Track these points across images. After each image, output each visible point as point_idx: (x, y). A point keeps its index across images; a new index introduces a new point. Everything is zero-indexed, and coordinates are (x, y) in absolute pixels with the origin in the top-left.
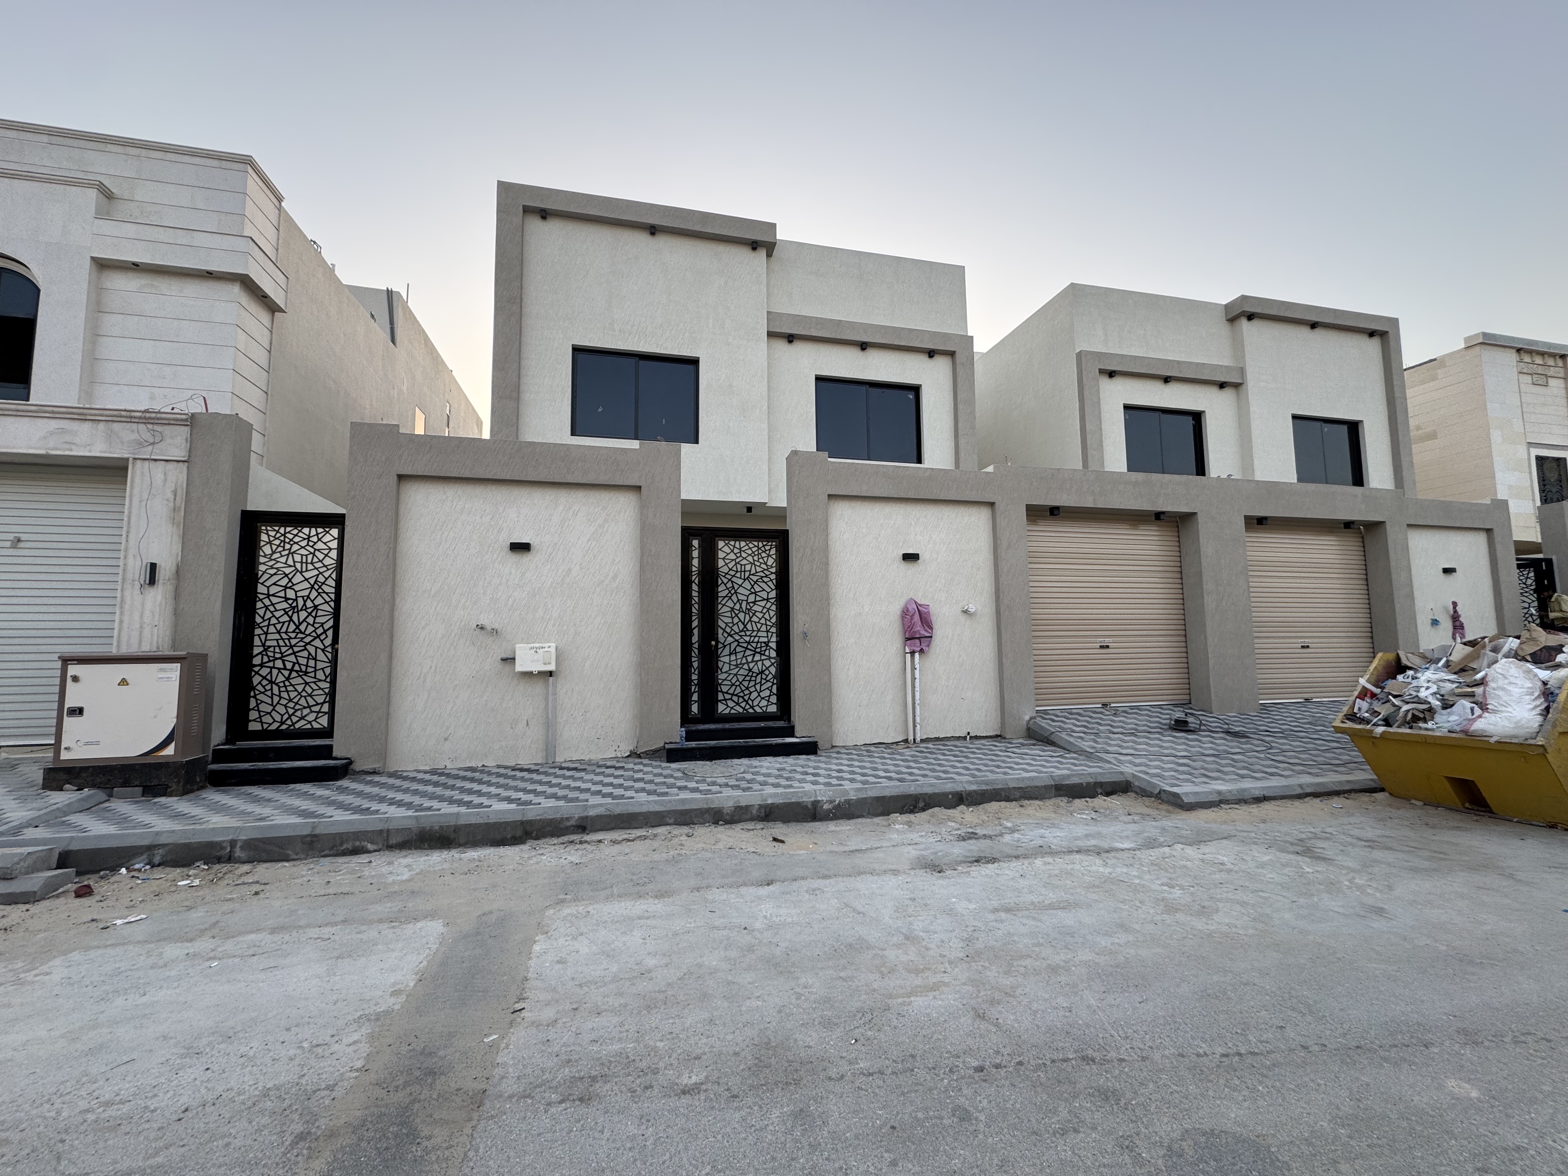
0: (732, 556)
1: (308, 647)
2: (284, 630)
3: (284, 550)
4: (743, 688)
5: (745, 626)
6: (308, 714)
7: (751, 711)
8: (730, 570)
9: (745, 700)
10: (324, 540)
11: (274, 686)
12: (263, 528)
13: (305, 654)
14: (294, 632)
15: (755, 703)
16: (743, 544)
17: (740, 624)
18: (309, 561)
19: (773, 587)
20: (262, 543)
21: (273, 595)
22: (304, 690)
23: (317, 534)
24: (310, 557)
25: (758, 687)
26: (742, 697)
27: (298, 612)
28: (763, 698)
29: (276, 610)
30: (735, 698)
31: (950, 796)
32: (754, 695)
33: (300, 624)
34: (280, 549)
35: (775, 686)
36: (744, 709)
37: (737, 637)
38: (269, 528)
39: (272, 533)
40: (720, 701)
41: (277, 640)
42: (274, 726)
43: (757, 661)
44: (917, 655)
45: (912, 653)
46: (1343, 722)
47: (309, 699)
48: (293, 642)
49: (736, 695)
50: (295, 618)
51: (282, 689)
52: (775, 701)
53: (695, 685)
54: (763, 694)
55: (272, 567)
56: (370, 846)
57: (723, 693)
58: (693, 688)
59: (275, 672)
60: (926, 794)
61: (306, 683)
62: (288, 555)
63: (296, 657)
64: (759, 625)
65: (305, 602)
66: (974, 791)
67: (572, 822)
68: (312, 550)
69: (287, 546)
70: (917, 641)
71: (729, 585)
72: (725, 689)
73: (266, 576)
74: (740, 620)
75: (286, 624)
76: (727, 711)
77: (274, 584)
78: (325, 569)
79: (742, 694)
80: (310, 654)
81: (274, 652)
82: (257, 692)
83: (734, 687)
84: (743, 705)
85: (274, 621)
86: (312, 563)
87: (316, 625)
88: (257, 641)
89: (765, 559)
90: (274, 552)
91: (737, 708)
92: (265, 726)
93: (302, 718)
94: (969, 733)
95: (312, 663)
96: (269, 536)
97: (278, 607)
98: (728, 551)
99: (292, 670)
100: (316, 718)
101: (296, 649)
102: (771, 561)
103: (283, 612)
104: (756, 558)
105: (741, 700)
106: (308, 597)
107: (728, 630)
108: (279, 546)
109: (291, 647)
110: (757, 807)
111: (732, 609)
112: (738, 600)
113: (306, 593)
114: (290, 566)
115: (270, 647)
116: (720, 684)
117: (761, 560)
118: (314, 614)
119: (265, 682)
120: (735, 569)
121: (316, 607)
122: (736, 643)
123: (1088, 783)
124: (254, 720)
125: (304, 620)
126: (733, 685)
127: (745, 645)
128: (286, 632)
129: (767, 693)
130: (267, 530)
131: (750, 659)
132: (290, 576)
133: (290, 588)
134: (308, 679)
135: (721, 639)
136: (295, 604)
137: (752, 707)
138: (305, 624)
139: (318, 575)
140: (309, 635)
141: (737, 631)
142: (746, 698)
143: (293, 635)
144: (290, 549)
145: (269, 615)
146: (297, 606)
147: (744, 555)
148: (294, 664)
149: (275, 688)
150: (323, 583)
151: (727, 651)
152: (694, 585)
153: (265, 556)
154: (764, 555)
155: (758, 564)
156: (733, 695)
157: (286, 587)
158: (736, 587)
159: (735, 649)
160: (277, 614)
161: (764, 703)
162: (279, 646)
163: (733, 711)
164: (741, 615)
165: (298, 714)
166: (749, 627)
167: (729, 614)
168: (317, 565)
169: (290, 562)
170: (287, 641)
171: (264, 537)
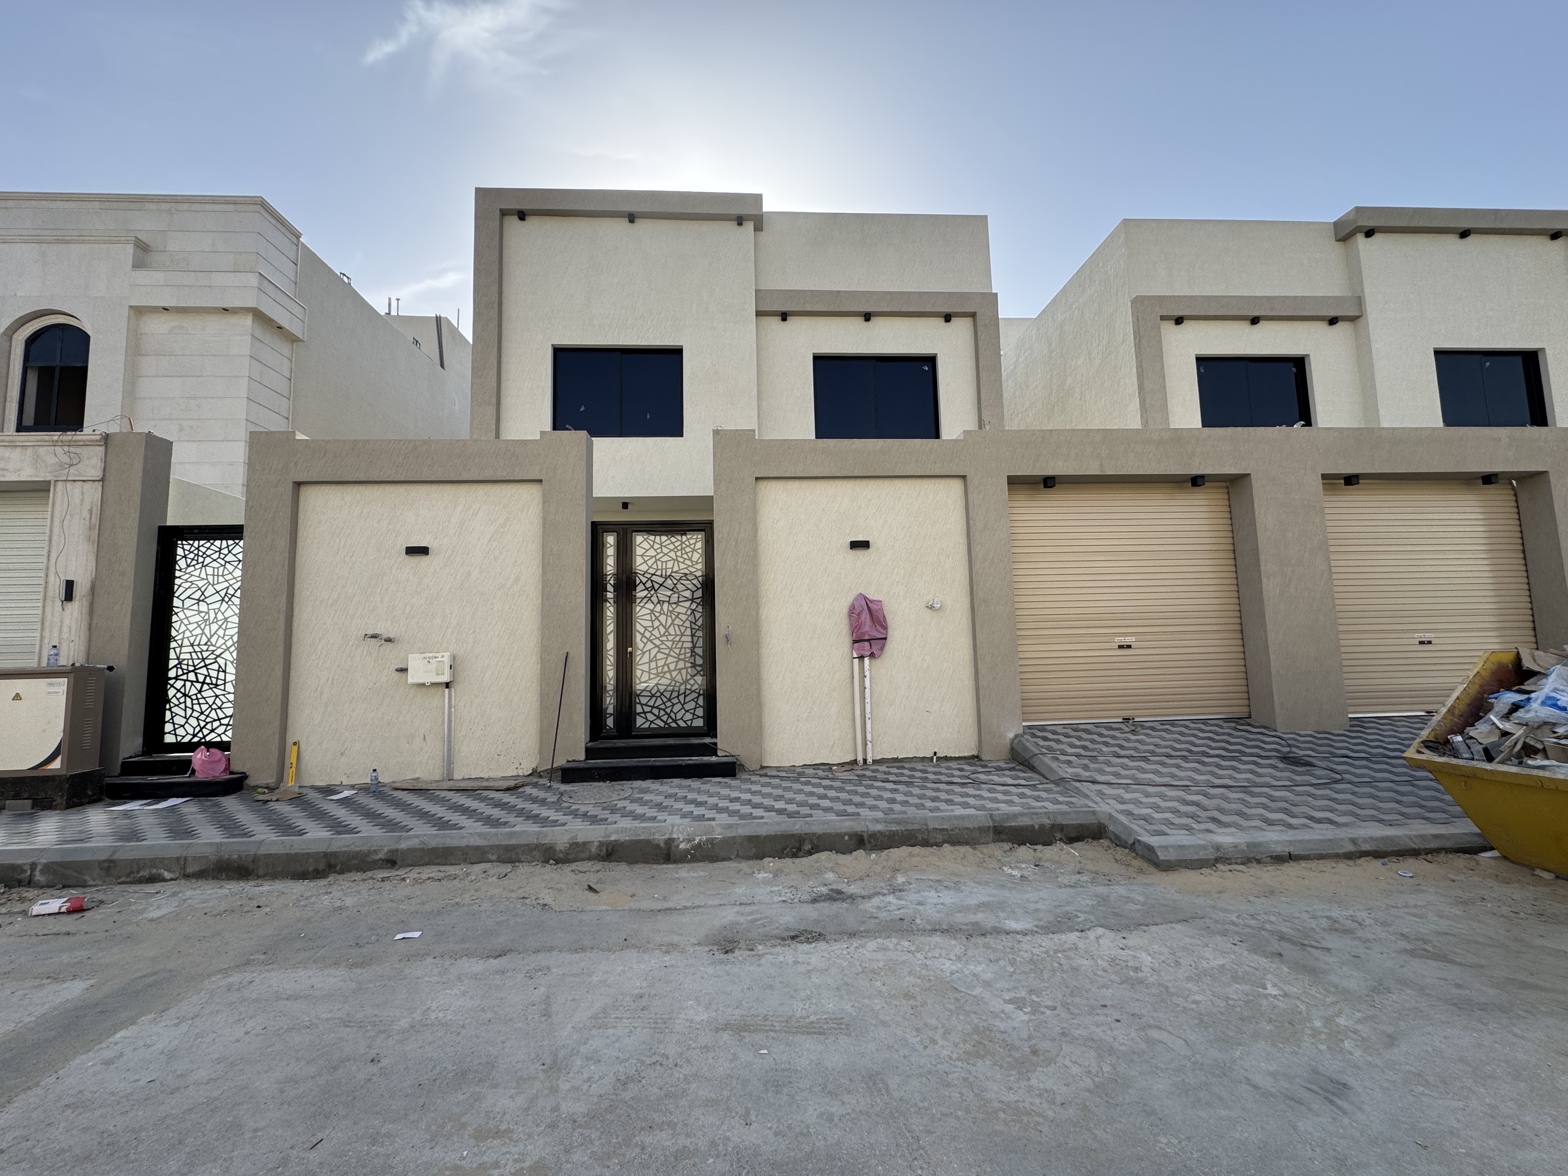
0: (652, 553)
1: (219, 659)
2: (196, 643)
3: (198, 563)
4: (665, 700)
5: (667, 630)
6: (217, 727)
7: (674, 725)
8: (650, 567)
9: (666, 713)
10: (234, 552)
11: (187, 698)
12: (179, 542)
13: (216, 666)
14: (206, 644)
15: (679, 716)
16: (664, 538)
17: (661, 627)
18: (220, 574)
19: (699, 586)
20: (178, 558)
21: (187, 609)
22: (214, 703)
23: (228, 547)
24: (221, 569)
25: (682, 698)
26: (664, 710)
27: (210, 624)
28: (687, 711)
29: (190, 623)
30: (656, 711)
31: (847, 838)
32: (677, 707)
33: (212, 636)
34: (194, 562)
35: (701, 698)
36: (665, 723)
37: (657, 642)
38: (184, 542)
39: (187, 547)
40: (639, 714)
41: (190, 653)
42: (186, 740)
43: (680, 670)
44: (867, 660)
45: (861, 658)
46: (1419, 752)
47: (218, 711)
48: (205, 654)
49: (657, 708)
50: (207, 631)
51: (195, 702)
52: (701, 714)
53: (611, 696)
54: (687, 707)
55: (186, 581)
56: (167, 875)
57: (642, 705)
58: (608, 699)
59: (188, 684)
60: (814, 834)
61: (217, 696)
62: (201, 568)
63: (207, 669)
64: (683, 629)
65: (216, 614)
66: (880, 832)
67: (381, 856)
68: (223, 562)
69: (201, 560)
70: (867, 644)
71: (649, 584)
72: (644, 700)
73: (181, 590)
74: (661, 624)
75: (199, 637)
76: (646, 725)
77: (189, 597)
78: (234, 581)
79: (663, 707)
80: (220, 667)
81: (188, 665)
82: (172, 705)
83: (654, 699)
84: (665, 718)
85: (188, 634)
86: (223, 576)
87: (226, 638)
88: (172, 655)
89: (690, 555)
90: (188, 566)
91: (658, 722)
92: (179, 738)
93: (212, 731)
94: (935, 753)
95: (221, 676)
96: (184, 550)
97: (192, 620)
98: (647, 547)
99: (203, 683)
100: (226, 731)
101: (207, 662)
102: (696, 556)
103: (196, 625)
104: (679, 554)
105: (662, 713)
106: (219, 609)
107: (647, 634)
108: (193, 559)
109: (203, 660)
110: (596, 844)
111: (652, 611)
112: (659, 602)
113: (217, 605)
114: (203, 579)
115: (184, 660)
116: (639, 696)
117: (685, 556)
118: (224, 627)
119: (179, 695)
120: (655, 566)
121: (226, 619)
122: (657, 649)
123: (1042, 826)
124: (169, 733)
125: (215, 633)
126: (653, 696)
127: (667, 651)
128: (199, 645)
129: (692, 705)
130: (182, 544)
131: (672, 667)
132: (203, 589)
133: (203, 601)
134: (218, 692)
135: (640, 645)
136: (207, 617)
137: (675, 721)
138: (216, 637)
139: (228, 588)
140: (219, 647)
141: (658, 636)
142: (668, 710)
143: (205, 648)
144: (203, 562)
145: (183, 628)
146: (209, 619)
147: (665, 550)
148: (206, 676)
149: (188, 700)
150: (233, 595)
151: (646, 658)
152: (609, 585)
153: (180, 570)
154: (688, 549)
155: (681, 560)
156: (653, 707)
157: (199, 600)
158: (656, 586)
159: (655, 656)
160: (191, 627)
161: (689, 716)
162: (192, 659)
163: (653, 726)
164: (663, 618)
165: (209, 726)
166: (671, 631)
167: (648, 617)
168: (227, 578)
169: (203, 575)
170: (199, 654)
171: (180, 551)
